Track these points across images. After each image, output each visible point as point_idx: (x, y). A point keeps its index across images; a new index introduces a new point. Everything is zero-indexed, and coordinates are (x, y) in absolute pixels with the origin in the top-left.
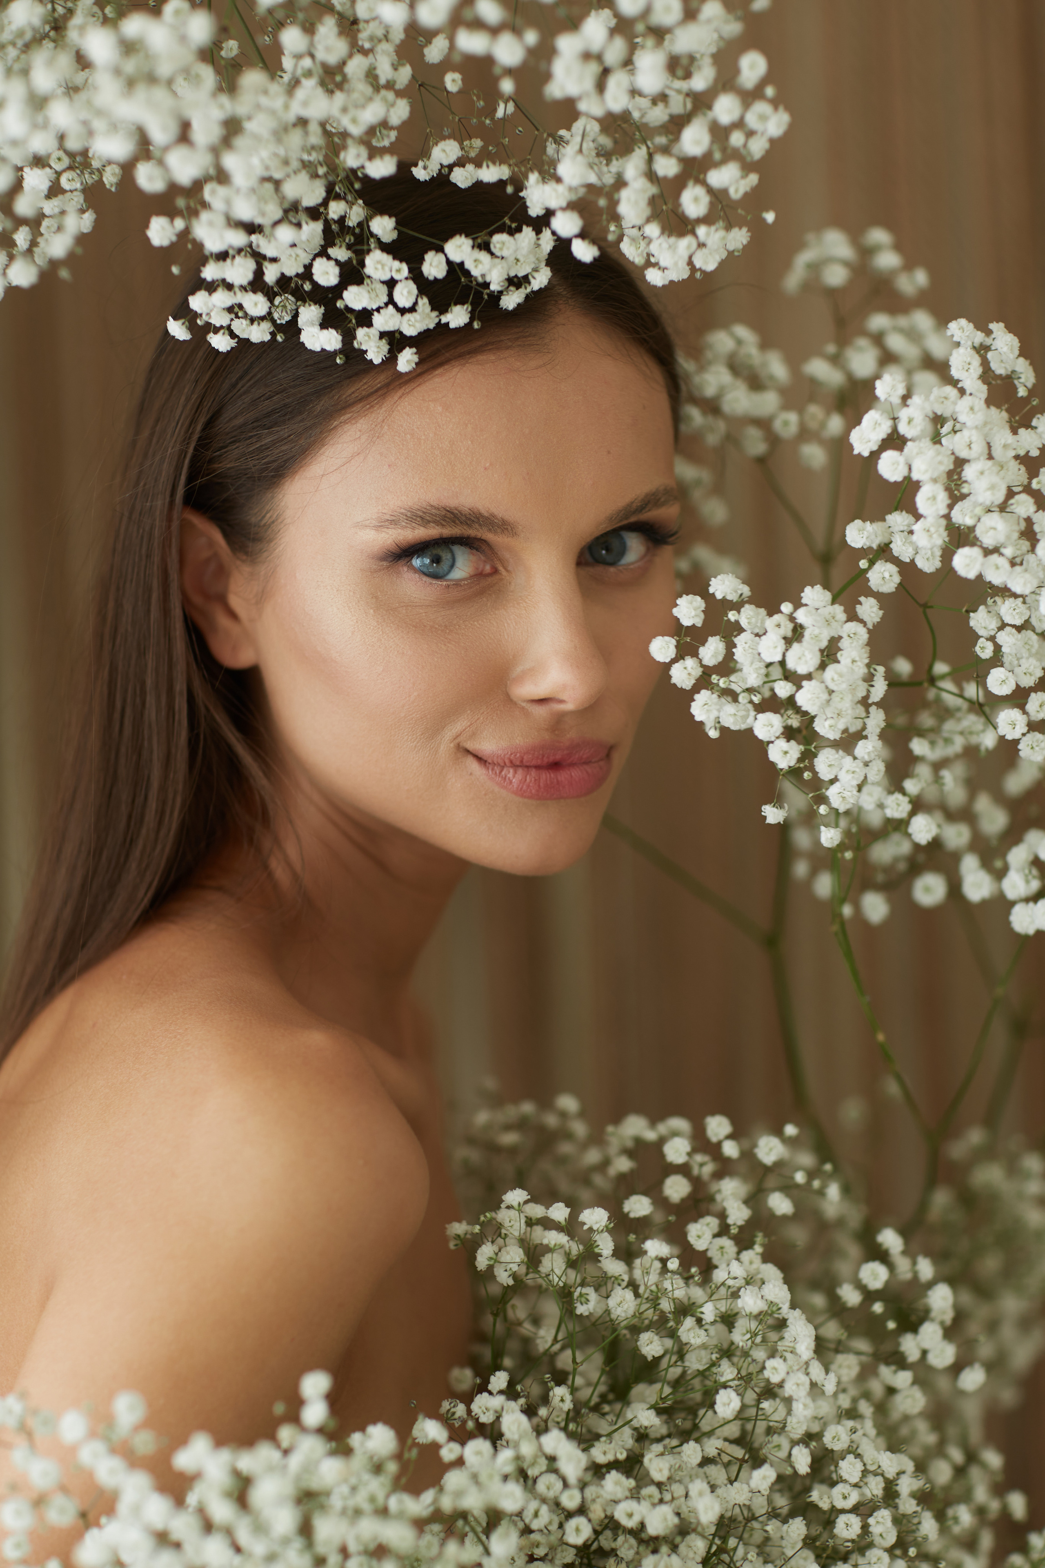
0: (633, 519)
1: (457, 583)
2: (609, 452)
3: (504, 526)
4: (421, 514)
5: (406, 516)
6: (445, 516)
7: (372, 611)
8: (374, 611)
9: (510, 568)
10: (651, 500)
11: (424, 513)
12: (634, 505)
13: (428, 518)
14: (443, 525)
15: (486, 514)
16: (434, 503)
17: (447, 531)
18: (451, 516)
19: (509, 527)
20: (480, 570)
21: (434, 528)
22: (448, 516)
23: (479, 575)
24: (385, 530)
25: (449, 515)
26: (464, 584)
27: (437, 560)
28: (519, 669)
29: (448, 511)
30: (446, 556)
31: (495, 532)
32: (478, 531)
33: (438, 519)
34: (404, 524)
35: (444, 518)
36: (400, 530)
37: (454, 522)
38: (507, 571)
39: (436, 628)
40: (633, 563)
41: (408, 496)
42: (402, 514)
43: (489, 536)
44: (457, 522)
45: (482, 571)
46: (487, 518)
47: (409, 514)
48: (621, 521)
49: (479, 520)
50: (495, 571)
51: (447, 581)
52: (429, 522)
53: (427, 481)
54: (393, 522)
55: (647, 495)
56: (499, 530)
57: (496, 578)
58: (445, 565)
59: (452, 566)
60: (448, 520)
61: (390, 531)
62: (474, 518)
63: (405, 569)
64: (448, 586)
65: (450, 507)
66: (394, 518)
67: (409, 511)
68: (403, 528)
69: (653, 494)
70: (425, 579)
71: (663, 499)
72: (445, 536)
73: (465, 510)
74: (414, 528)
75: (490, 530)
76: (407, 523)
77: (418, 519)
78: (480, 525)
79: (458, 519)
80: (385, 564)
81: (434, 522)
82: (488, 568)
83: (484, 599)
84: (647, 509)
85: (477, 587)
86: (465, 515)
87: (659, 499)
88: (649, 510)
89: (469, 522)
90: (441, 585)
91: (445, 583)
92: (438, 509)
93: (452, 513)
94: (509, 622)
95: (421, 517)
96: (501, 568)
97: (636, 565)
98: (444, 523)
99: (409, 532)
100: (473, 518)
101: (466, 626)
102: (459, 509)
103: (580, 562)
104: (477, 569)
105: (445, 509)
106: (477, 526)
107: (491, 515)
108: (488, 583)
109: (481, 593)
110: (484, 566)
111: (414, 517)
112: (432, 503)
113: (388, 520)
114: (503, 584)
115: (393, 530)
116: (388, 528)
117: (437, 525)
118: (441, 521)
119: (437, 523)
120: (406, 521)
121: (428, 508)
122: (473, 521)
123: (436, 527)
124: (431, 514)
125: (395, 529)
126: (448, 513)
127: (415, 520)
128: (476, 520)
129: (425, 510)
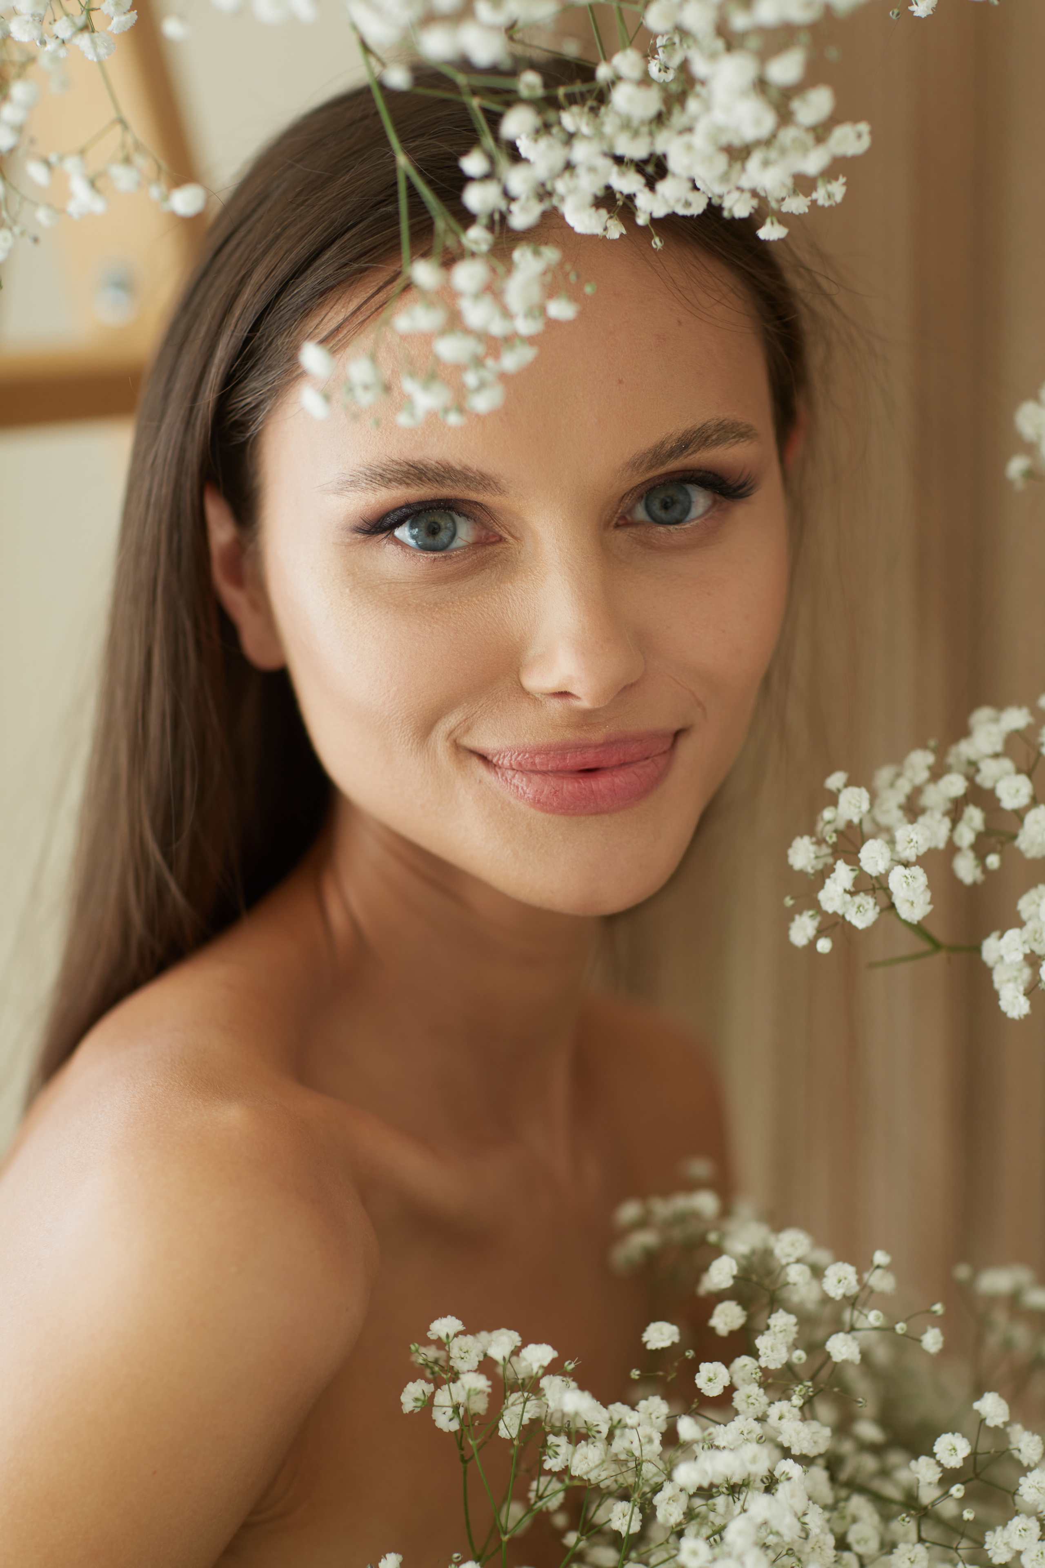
4: (381, 471)
5: (366, 475)
7: (347, 590)
8: (351, 591)
9: (517, 534)
10: (696, 439)
11: (384, 470)
13: (389, 476)
14: (407, 484)
15: (458, 468)
16: (395, 458)
18: (416, 472)
21: (397, 488)
22: (413, 472)
24: (347, 494)
27: (433, 529)
29: (412, 466)
30: (445, 524)
32: (456, 488)
33: (400, 476)
34: (364, 485)
35: (407, 474)
36: (360, 493)
37: (420, 479)
38: (515, 537)
39: (423, 608)
41: (367, 451)
42: (361, 472)
44: (424, 478)
46: (460, 472)
47: (368, 473)
49: (450, 475)
51: (443, 553)
52: (390, 480)
53: (386, 430)
54: (353, 483)
55: (687, 432)
56: (480, 487)
58: (445, 535)
59: (454, 533)
60: (412, 477)
61: (351, 495)
63: (386, 543)
66: (353, 478)
67: (367, 469)
68: (364, 490)
69: (696, 430)
70: (413, 553)
73: (432, 464)
74: (374, 490)
75: (468, 486)
76: (366, 484)
77: (378, 478)
78: (452, 480)
79: (425, 474)
80: (359, 535)
81: (396, 480)
83: (487, 570)
84: (691, 451)
86: (433, 470)
87: (709, 436)
88: (696, 453)
89: (438, 479)
90: (438, 560)
91: (442, 557)
92: (400, 464)
93: (416, 468)
94: (515, 598)
95: (380, 475)
96: (504, 534)
98: (408, 481)
99: (373, 495)
100: (442, 474)
101: (463, 603)
102: (425, 463)
106: (449, 482)
107: (464, 468)
108: (488, 552)
109: (481, 564)
111: (373, 476)
112: (394, 458)
113: (348, 481)
114: (511, 553)
115: (353, 493)
116: (348, 491)
117: (401, 484)
118: (404, 479)
119: (401, 482)
120: (365, 481)
121: (388, 463)
122: (444, 477)
123: (400, 487)
124: (392, 471)
125: (355, 491)
126: (412, 469)
127: (375, 479)
128: (447, 475)
129: (385, 467)
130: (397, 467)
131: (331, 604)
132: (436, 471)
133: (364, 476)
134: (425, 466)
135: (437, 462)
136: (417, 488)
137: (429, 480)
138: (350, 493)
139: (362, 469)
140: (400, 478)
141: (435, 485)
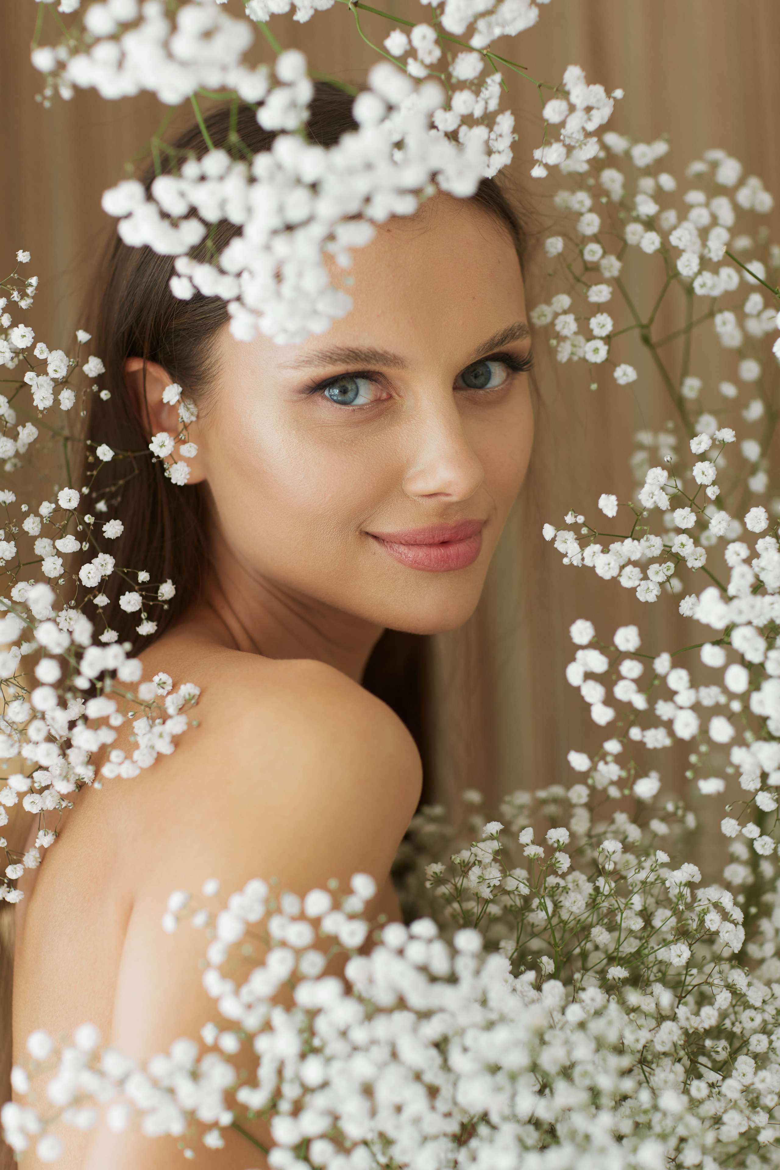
0: (496, 350)
1: (361, 408)
2: (474, 298)
3: (395, 361)
4: (329, 354)
5: (318, 357)
6: (349, 355)
7: (294, 432)
8: (296, 432)
9: (402, 394)
10: (510, 335)
11: (332, 353)
12: (496, 339)
13: (335, 358)
14: (347, 363)
15: (381, 352)
16: (340, 346)
17: (352, 367)
18: (354, 355)
19: (400, 362)
20: (378, 396)
21: (340, 365)
23: (378, 401)
24: (303, 368)
25: (351, 354)
26: (366, 408)
27: (344, 391)
28: (412, 471)
29: (351, 351)
30: (350, 386)
31: (389, 366)
32: (375, 365)
33: (343, 358)
34: (316, 363)
35: (348, 357)
36: (314, 369)
37: (356, 359)
38: (400, 396)
39: (345, 443)
40: (497, 386)
42: (315, 355)
43: (384, 369)
44: (359, 359)
45: (380, 397)
46: (382, 355)
47: (320, 355)
48: (487, 352)
49: (375, 356)
50: (390, 397)
51: (352, 406)
52: (336, 360)
54: (308, 362)
55: (505, 330)
56: (392, 364)
57: (390, 402)
58: (350, 395)
59: (357, 394)
60: (351, 358)
61: (306, 369)
62: (373, 356)
63: (320, 399)
64: (354, 410)
65: (352, 348)
66: (309, 359)
67: (320, 353)
68: (316, 366)
69: (510, 330)
70: (336, 405)
71: (517, 334)
72: (349, 371)
73: (364, 349)
74: (324, 366)
75: (385, 364)
76: (319, 362)
77: (328, 359)
78: (377, 361)
80: (304, 396)
81: (340, 360)
82: (384, 396)
83: (382, 419)
84: (506, 341)
85: (377, 410)
86: (365, 354)
87: (516, 333)
88: (508, 342)
89: (367, 359)
90: (349, 410)
91: (351, 408)
92: (343, 350)
93: (354, 352)
94: (402, 435)
95: (330, 357)
96: (394, 394)
97: (500, 387)
98: (348, 361)
99: (321, 369)
100: (370, 356)
101: (368, 440)
102: (360, 349)
103: (456, 388)
104: (376, 396)
105: (348, 350)
106: (374, 361)
107: (385, 352)
108: (385, 406)
109: (380, 414)
110: (382, 393)
111: (325, 358)
112: (338, 345)
113: (304, 361)
114: (397, 407)
115: (308, 368)
116: (304, 367)
117: (343, 363)
118: (346, 359)
119: (343, 361)
120: (318, 361)
121: (335, 349)
122: (371, 358)
123: (343, 364)
124: (338, 354)
125: (310, 367)
126: (351, 353)
127: (325, 359)
128: (373, 357)
129: (332, 352)
130: (339, 352)
131: (283, 441)
132: (367, 354)
133: (317, 358)
134: (361, 351)
135: (367, 349)
136: (353, 365)
137: (362, 360)
138: (305, 368)
139: (315, 353)
140: (343, 359)
141: (365, 363)
